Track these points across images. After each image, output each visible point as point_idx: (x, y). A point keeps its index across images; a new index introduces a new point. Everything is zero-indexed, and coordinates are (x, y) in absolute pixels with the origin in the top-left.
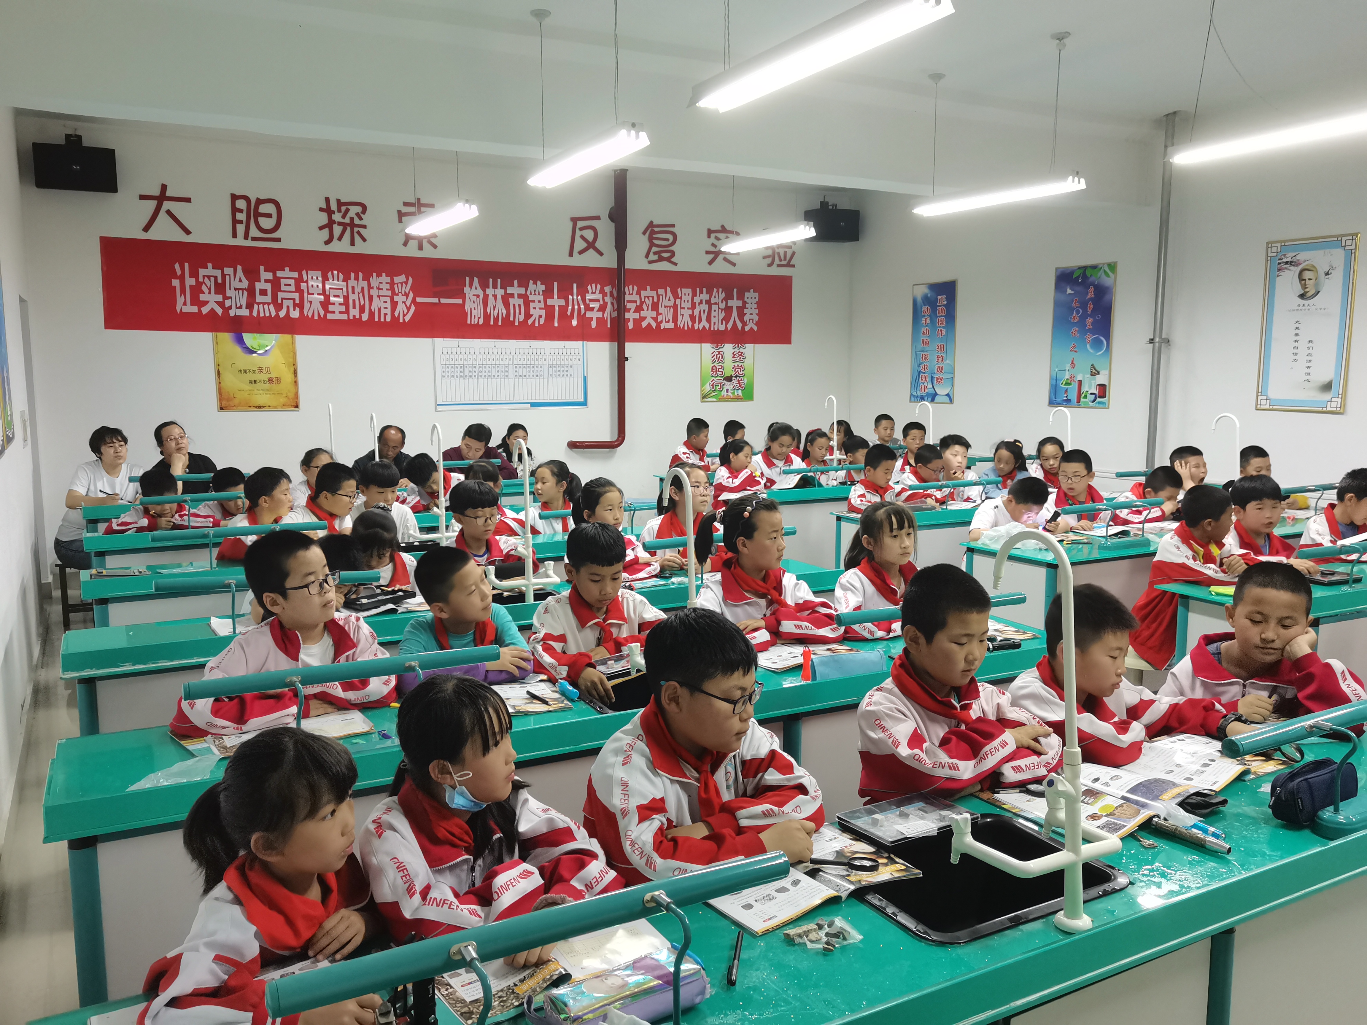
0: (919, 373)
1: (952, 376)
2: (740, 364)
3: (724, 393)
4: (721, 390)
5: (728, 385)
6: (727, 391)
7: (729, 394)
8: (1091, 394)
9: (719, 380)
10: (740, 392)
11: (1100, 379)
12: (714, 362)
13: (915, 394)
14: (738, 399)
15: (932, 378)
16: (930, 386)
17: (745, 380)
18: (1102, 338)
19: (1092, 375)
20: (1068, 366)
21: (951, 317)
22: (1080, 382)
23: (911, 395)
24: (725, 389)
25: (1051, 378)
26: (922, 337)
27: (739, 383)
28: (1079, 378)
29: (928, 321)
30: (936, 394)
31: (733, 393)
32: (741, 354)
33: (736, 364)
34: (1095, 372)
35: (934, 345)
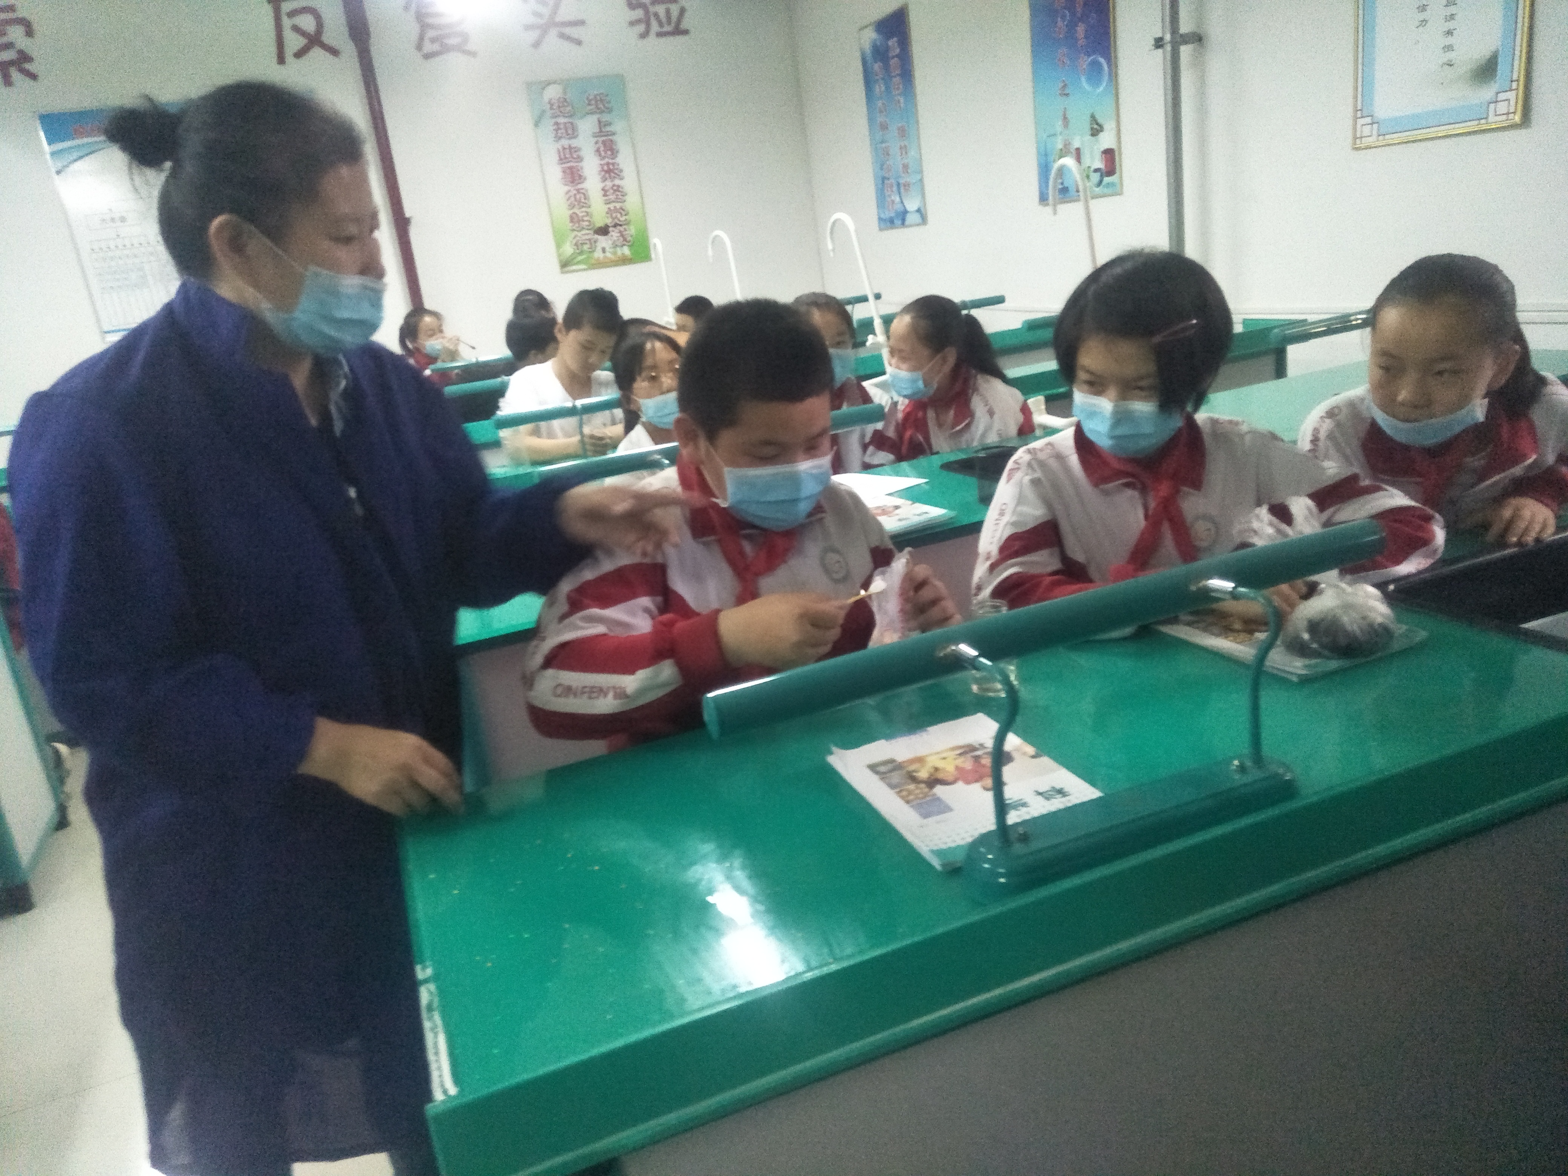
0: (884, 179)
1: (919, 177)
2: (618, 205)
3: (598, 254)
4: (592, 250)
5: (603, 242)
6: (604, 250)
7: (608, 255)
8: (1096, 171)
9: (586, 235)
10: (626, 251)
11: (1106, 140)
12: (572, 207)
13: (882, 216)
14: (624, 261)
15: (898, 184)
16: (898, 199)
17: (632, 230)
18: (1102, 60)
19: (1093, 135)
20: (1059, 125)
21: (907, 75)
22: (1078, 150)
23: (880, 219)
24: (599, 249)
25: (1039, 153)
26: (880, 119)
27: (622, 235)
28: (1076, 144)
29: (883, 88)
30: (905, 212)
31: (615, 253)
32: (617, 189)
33: (612, 206)
34: (1096, 130)
35: (893, 128)
